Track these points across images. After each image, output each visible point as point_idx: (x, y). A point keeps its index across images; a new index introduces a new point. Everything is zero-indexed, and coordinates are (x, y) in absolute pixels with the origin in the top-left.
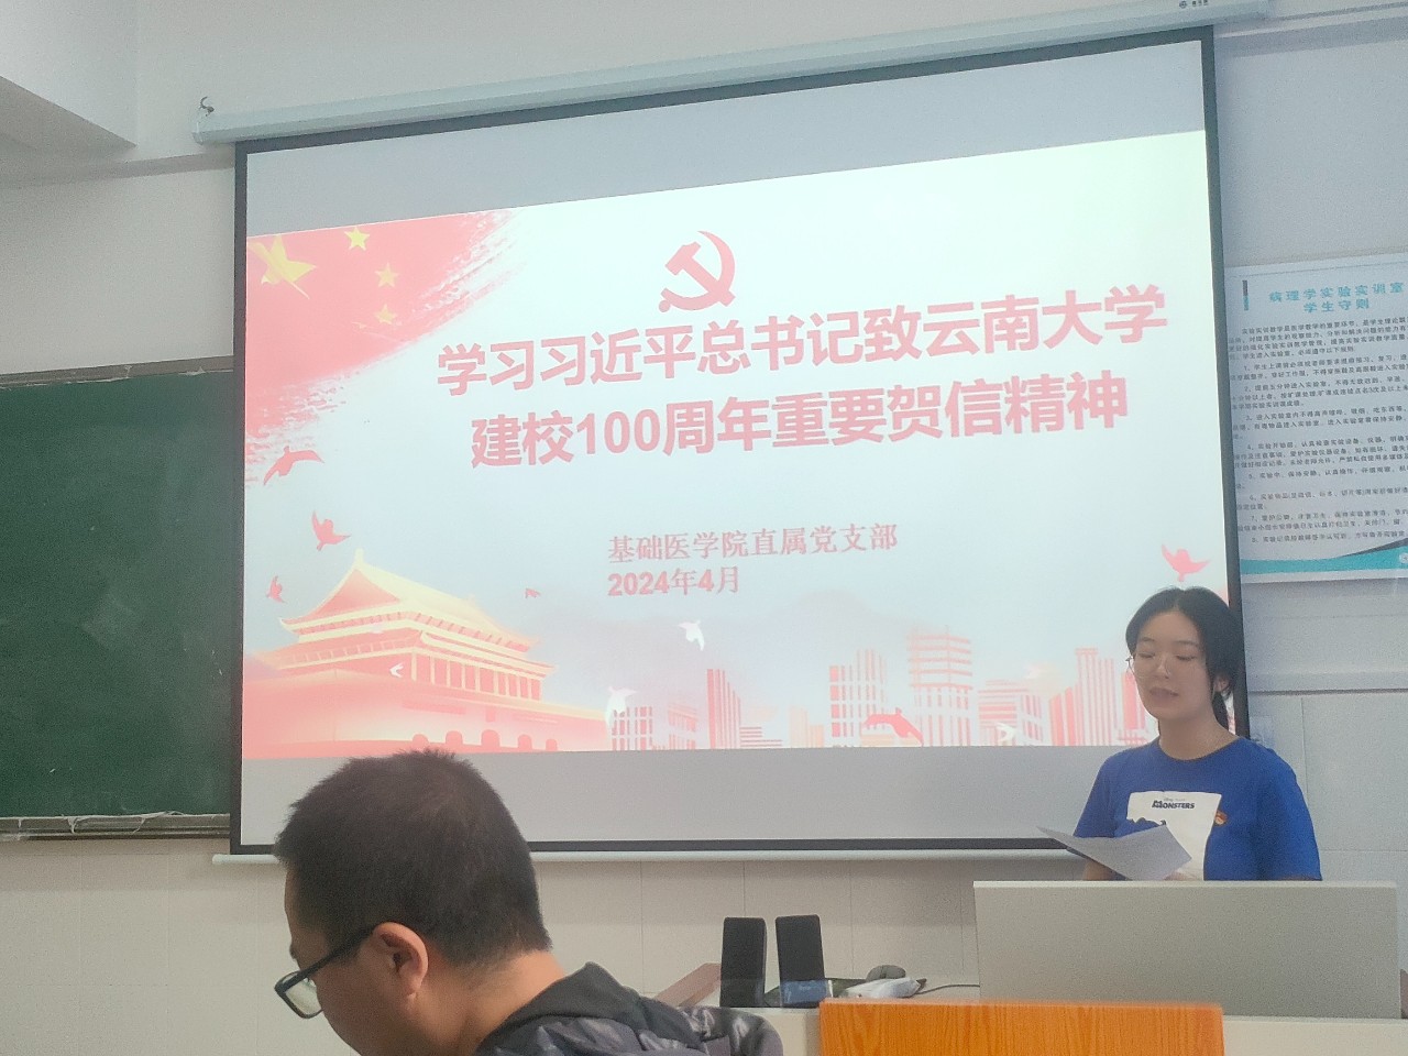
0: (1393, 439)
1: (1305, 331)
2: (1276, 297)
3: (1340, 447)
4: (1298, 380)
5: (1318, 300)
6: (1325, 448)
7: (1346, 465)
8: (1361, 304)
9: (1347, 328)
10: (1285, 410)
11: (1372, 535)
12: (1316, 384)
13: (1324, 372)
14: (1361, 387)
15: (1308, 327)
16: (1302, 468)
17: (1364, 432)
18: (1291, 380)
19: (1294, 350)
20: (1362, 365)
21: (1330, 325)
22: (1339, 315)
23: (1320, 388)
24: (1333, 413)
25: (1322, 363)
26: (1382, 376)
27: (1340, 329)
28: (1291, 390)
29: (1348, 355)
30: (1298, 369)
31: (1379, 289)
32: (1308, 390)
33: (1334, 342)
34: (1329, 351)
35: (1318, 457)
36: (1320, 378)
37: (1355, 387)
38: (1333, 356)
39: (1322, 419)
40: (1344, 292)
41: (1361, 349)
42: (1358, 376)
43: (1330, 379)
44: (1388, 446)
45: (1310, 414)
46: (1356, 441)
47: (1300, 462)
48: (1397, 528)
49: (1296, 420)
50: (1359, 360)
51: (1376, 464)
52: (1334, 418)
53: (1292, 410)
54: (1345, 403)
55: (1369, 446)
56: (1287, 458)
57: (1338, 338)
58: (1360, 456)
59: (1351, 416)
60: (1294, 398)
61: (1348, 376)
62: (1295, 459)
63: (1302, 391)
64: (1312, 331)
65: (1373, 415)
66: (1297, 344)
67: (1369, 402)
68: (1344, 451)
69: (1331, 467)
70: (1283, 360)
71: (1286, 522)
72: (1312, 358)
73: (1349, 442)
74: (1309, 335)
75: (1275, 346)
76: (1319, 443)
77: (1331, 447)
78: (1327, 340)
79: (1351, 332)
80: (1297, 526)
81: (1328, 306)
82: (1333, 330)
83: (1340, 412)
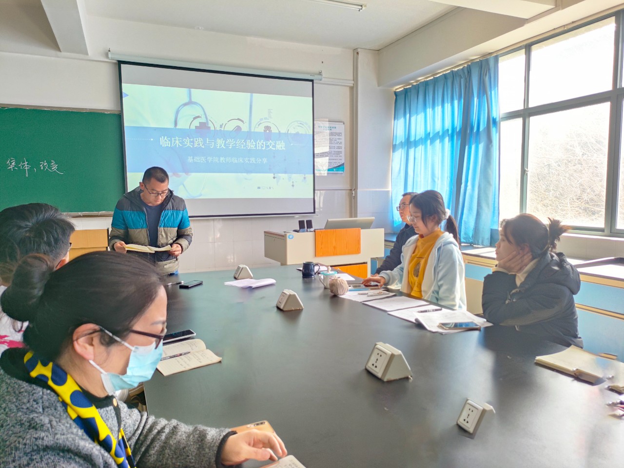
2: (319, 127)
5: (325, 128)
7: (327, 155)
8: (330, 129)
11: (330, 166)
12: (324, 142)
15: (323, 132)
16: (322, 155)
18: (321, 141)
19: (321, 136)
22: (327, 131)
26: (332, 141)
31: (333, 128)
40: (328, 127)
44: (333, 152)
45: (323, 146)
51: (331, 155)
55: (330, 152)
60: (321, 144)
65: (331, 147)
72: (324, 137)
78: (326, 135)
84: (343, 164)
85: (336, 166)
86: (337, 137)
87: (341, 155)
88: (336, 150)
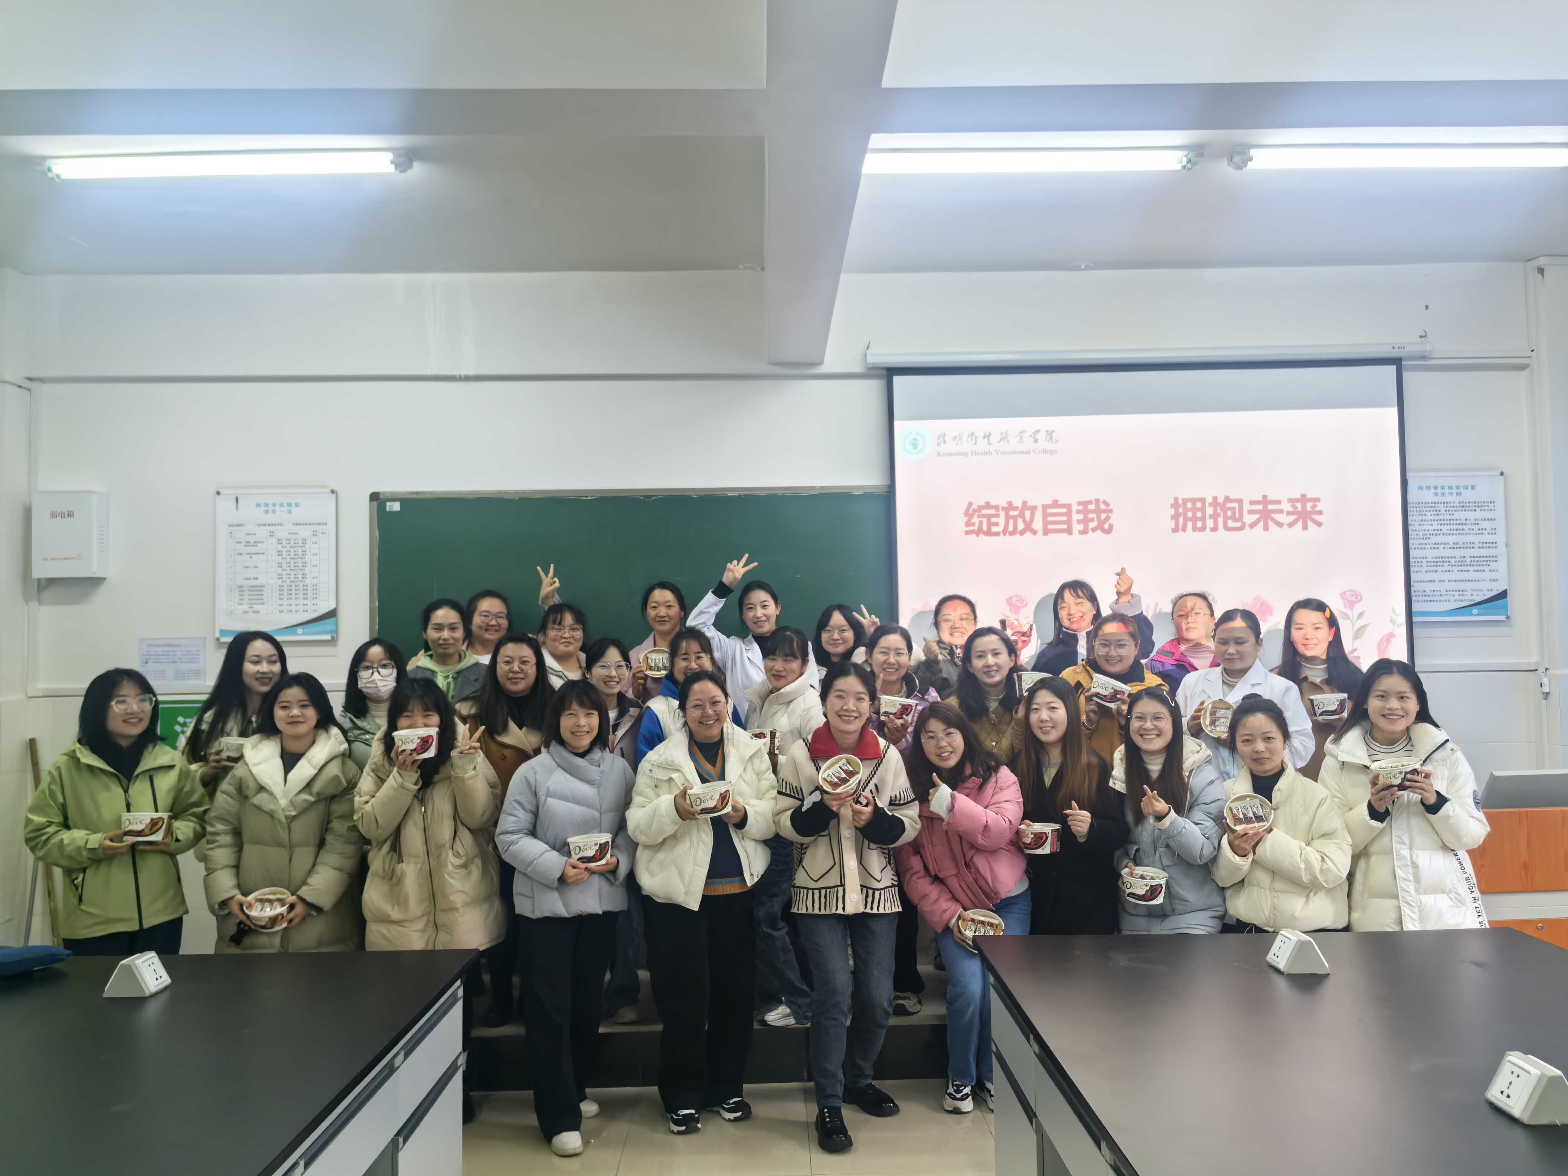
0: (1470, 557)
1: (1433, 505)
2: (1420, 488)
3: (1448, 560)
4: (1430, 528)
5: (1439, 491)
6: (1441, 560)
7: (1450, 568)
8: (1458, 494)
9: (1452, 505)
10: (1424, 541)
11: (1461, 600)
12: (1438, 530)
13: (1441, 524)
14: (1458, 532)
15: (1435, 503)
16: (1432, 569)
17: (1458, 553)
18: (1426, 528)
19: (1428, 514)
20: (1458, 522)
21: (1444, 503)
22: (1448, 498)
23: (1439, 532)
24: (1445, 544)
25: (1440, 520)
26: (1466, 527)
27: (1449, 505)
28: (1426, 533)
29: (1452, 517)
30: (1430, 523)
32: (1435, 533)
33: (1446, 511)
34: (1444, 515)
35: (1438, 564)
36: (1439, 527)
37: (1455, 532)
38: (1446, 517)
39: (1441, 546)
40: (1450, 488)
41: (1457, 515)
42: (1455, 527)
43: (1444, 528)
44: (1468, 560)
45: (1435, 544)
46: (1455, 557)
47: (1430, 566)
48: (1472, 598)
49: (1429, 546)
50: (1457, 520)
51: (1463, 568)
52: (1446, 546)
53: (1427, 541)
54: (1451, 539)
55: (1461, 560)
56: (1425, 564)
57: (1448, 509)
58: (1456, 564)
59: (1452, 546)
60: (1428, 536)
61: (1452, 527)
62: (1429, 564)
63: (1432, 533)
64: (1436, 505)
65: (1462, 546)
66: (1430, 511)
67: (1461, 539)
68: (1449, 562)
69: (1444, 569)
70: (1424, 518)
71: (1424, 593)
72: (1436, 518)
73: (1452, 557)
74: (1435, 507)
75: (1420, 511)
76: (1439, 558)
77: (1444, 560)
78: (1443, 510)
79: (1453, 507)
80: (1429, 595)
81: (1443, 494)
82: (1446, 505)
83: (1448, 544)
84: (1503, 595)
85: (1478, 599)
86: (1479, 514)
87: (1493, 566)
88: (1477, 552)
